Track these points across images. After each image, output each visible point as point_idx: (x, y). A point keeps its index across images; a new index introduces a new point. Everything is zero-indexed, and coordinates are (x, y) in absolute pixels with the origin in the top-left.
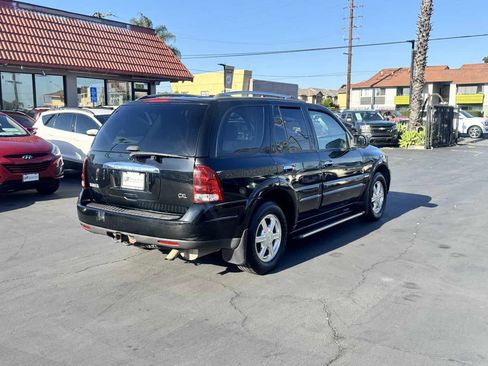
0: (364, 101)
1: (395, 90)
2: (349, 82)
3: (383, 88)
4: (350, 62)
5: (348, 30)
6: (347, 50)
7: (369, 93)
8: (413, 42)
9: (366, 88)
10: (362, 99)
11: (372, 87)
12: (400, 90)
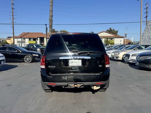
0: (18, 42)
1: (28, 39)
2: (14, 36)
3: (24, 38)
4: (13, 30)
5: (12, 20)
6: (12, 26)
7: (20, 40)
8: (46, 25)
9: (19, 38)
10: (18, 41)
11: (21, 38)
12: (30, 39)
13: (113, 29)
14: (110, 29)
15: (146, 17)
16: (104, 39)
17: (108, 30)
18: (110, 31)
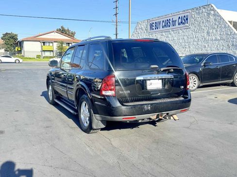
13: (66, 29)
14: (62, 27)
15: (116, 14)
16: (57, 43)
17: (60, 29)
18: (62, 31)
